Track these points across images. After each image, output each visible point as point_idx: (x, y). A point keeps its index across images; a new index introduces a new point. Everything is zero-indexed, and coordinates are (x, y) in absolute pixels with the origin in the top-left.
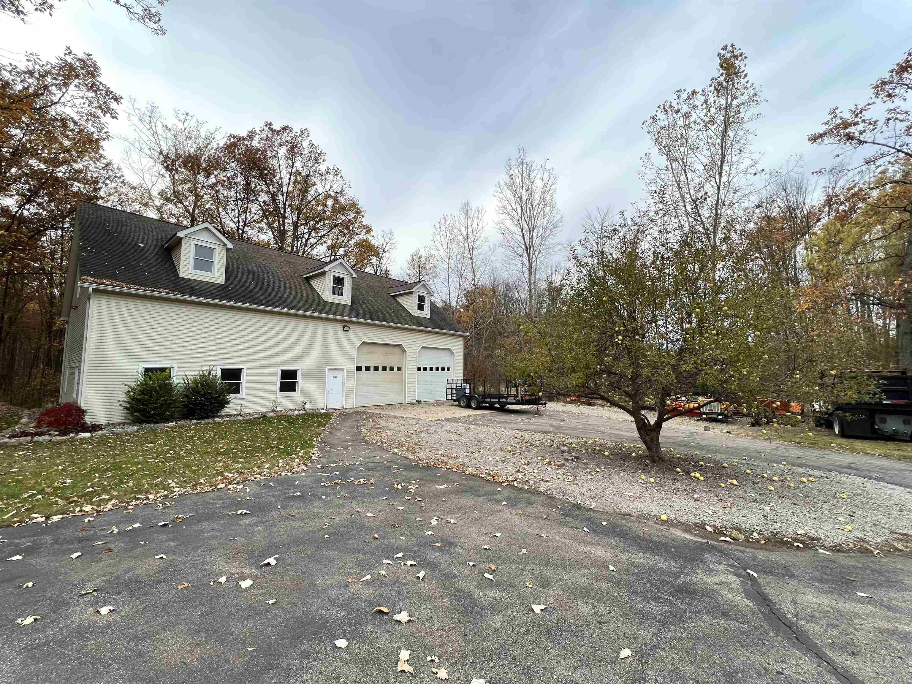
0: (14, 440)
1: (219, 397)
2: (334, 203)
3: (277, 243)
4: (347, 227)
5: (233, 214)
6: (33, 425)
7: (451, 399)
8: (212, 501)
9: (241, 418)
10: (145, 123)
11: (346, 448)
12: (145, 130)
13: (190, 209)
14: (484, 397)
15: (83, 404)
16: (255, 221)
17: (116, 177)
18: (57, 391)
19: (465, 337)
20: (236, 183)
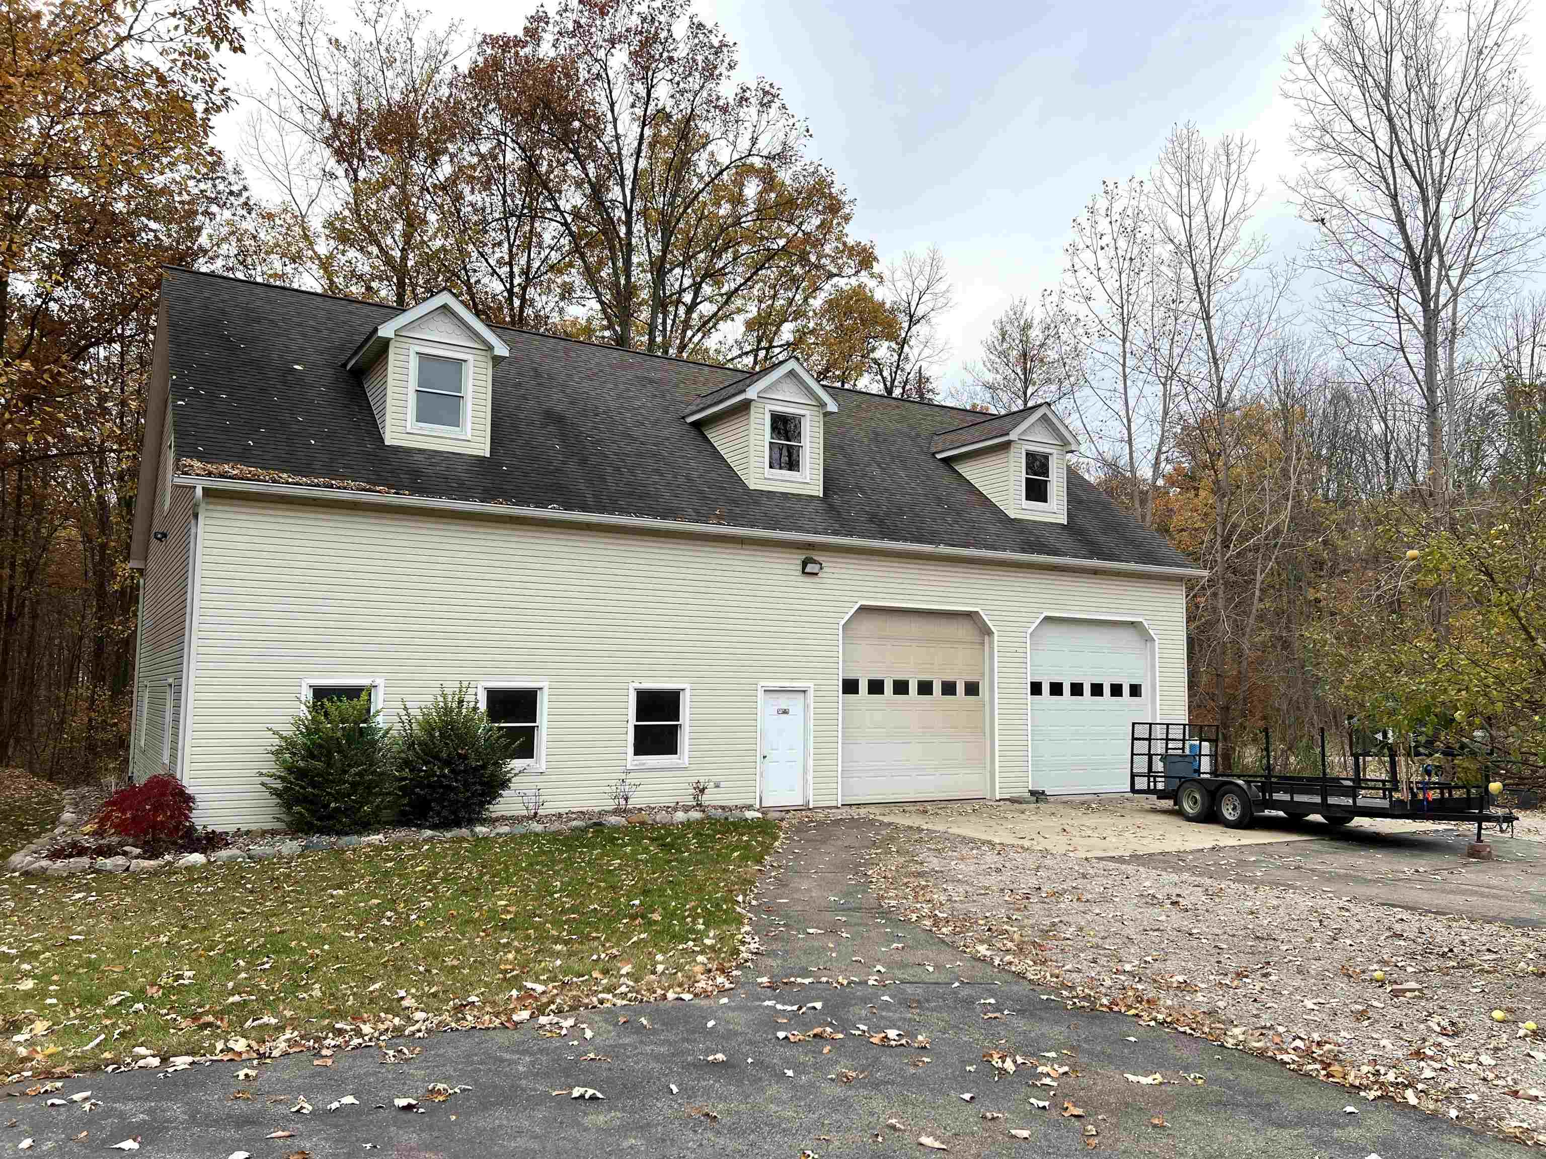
0: (59, 863)
1: (484, 767)
2: (765, 190)
3: (610, 327)
4: (803, 259)
5: (498, 255)
6: (88, 828)
7: (1148, 791)
8: (507, 1056)
9: (538, 828)
10: (289, 43)
11: (832, 931)
12: (290, 61)
13: (397, 254)
14: (1267, 787)
15: (190, 780)
16: (552, 267)
17: (231, 193)
18: (123, 743)
19: (1190, 584)
20: (502, 169)
